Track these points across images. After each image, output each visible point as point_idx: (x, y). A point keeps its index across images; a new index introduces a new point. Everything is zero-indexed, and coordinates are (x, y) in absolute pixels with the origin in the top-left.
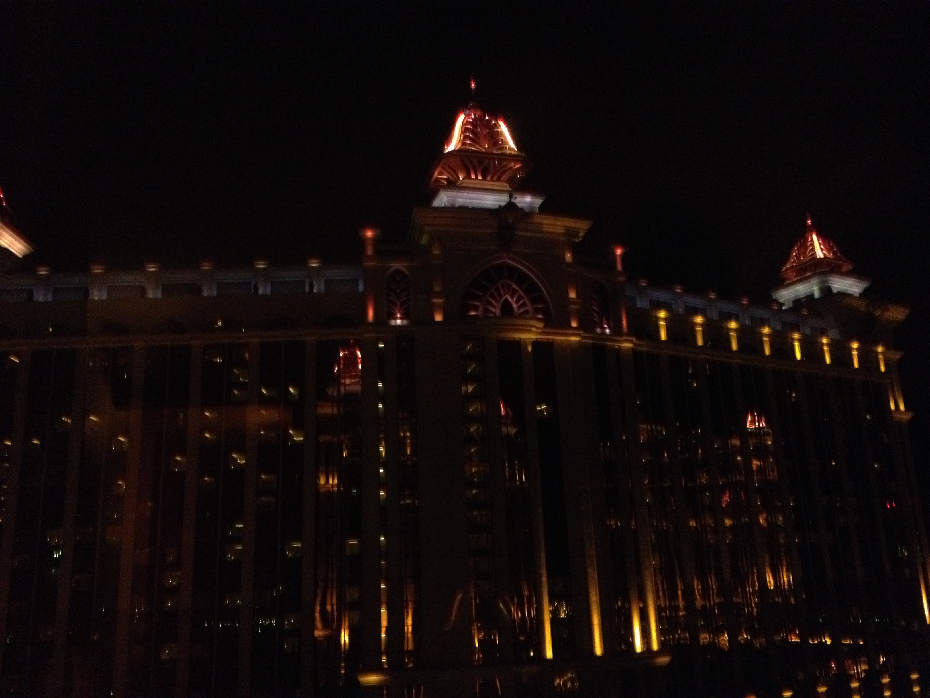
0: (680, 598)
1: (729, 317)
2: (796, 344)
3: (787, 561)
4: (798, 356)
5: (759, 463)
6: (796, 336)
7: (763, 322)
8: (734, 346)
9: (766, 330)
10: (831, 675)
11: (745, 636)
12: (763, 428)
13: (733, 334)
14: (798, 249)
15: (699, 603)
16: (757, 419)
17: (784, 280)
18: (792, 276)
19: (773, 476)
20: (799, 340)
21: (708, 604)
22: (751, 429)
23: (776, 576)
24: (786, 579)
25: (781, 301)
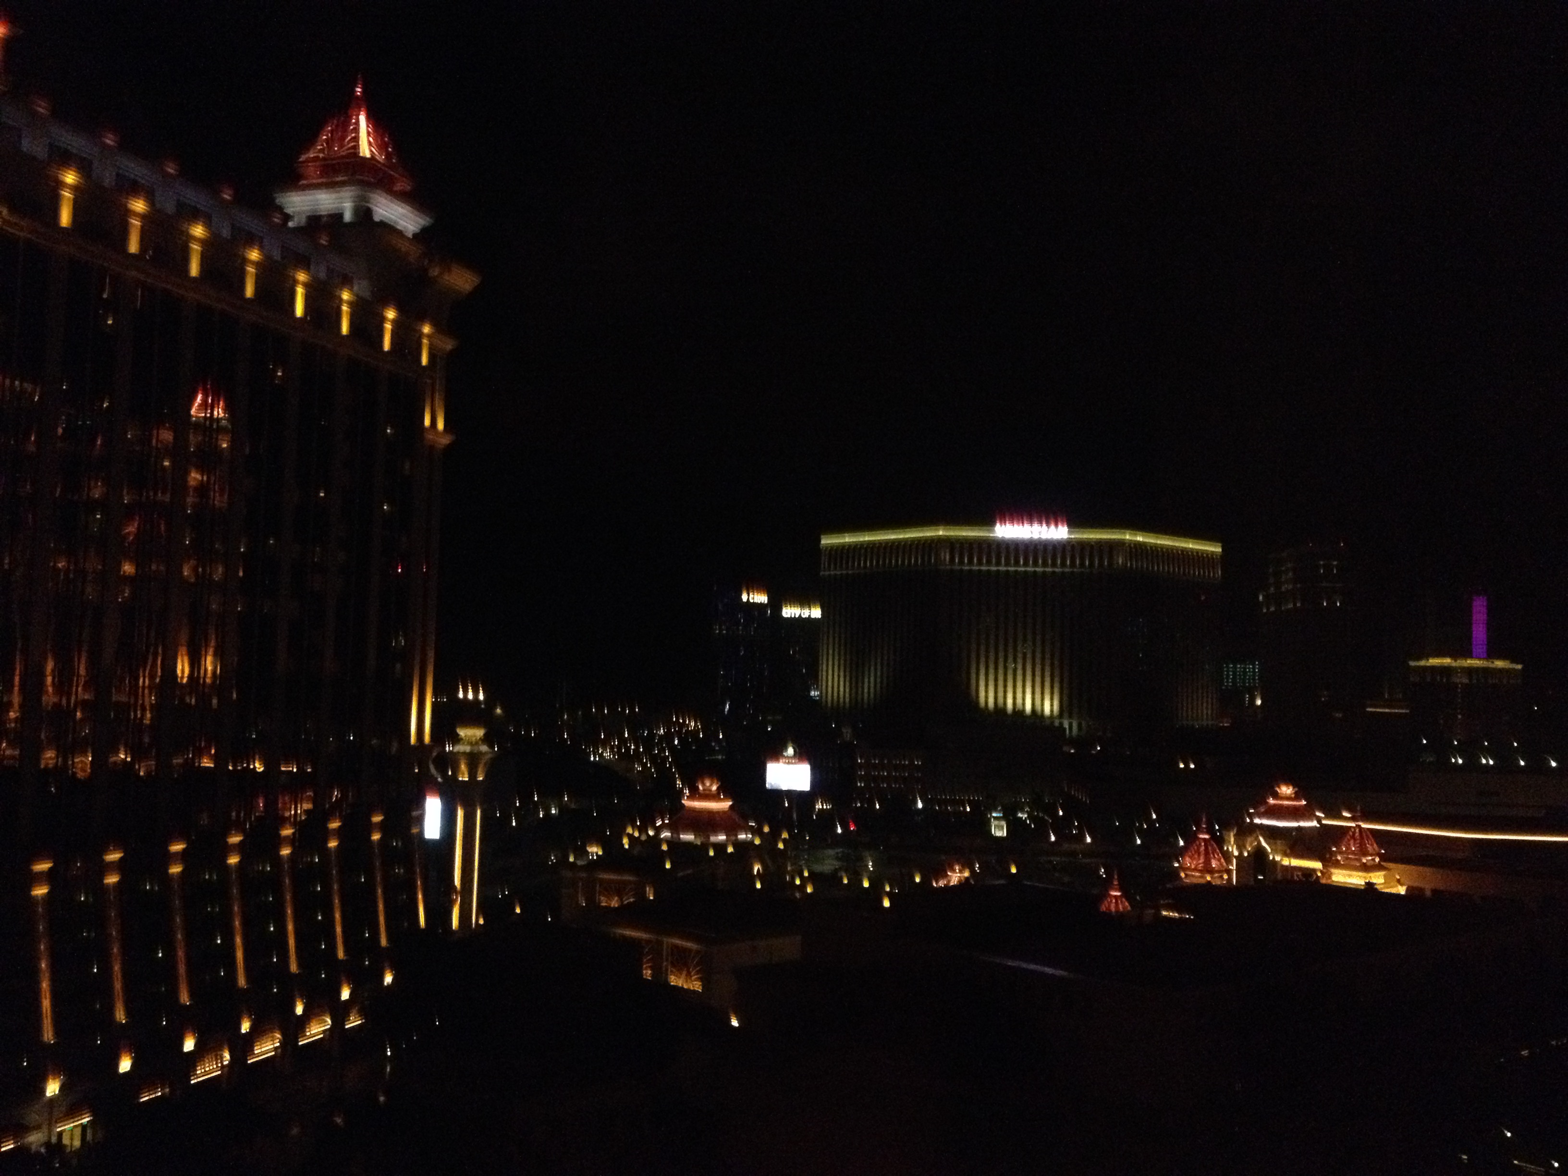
0: (16, 689)
1: (195, 215)
2: (300, 291)
3: (217, 638)
4: (299, 310)
5: (199, 477)
6: (302, 277)
7: (251, 240)
8: (194, 270)
9: (254, 255)
11: (123, 756)
12: (218, 420)
13: (196, 247)
14: (332, 132)
15: (50, 697)
16: (210, 401)
17: (300, 177)
18: (312, 171)
19: (219, 500)
20: (306, 285)
21: (64, 701)
22: (196, 417)
23: (195, 662)
24: (210, 668)
25: (289, 211)
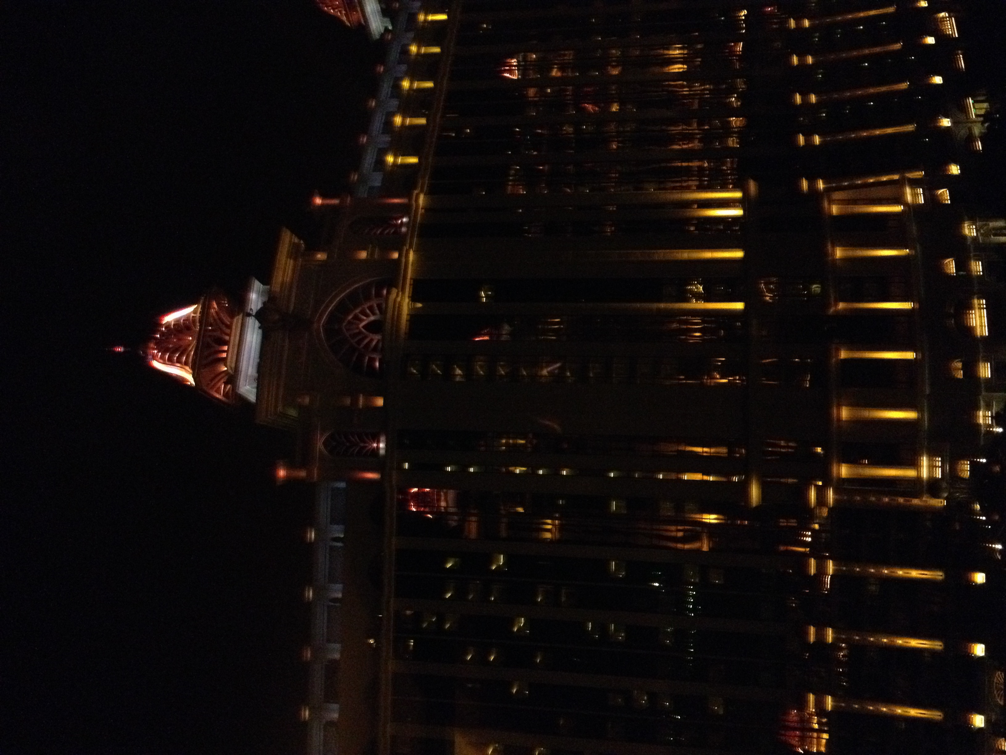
0: (690, 164)
1: (397, 87)
2: (431, 18)
3: (659, 49)
4: (443, 17)
5: (555, 70)
6: (421, 17)
7: (405, 52)
8: (429, 85)
9: (414, 49)
10: (778, 13)
11: (734, 99)
12: (518, 62)
13: (416, 85)
14: (327, 7)
15: (696, 145)
16: (508, 68)
17: (360, 24)
18: (355, 16)
19: (569, 56)
20: (426, 14)
21: (698, 136)
22: (518, 75)
23: (673, 61)
24: (677, 52)
25: (382, 30)
